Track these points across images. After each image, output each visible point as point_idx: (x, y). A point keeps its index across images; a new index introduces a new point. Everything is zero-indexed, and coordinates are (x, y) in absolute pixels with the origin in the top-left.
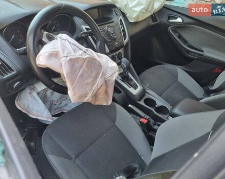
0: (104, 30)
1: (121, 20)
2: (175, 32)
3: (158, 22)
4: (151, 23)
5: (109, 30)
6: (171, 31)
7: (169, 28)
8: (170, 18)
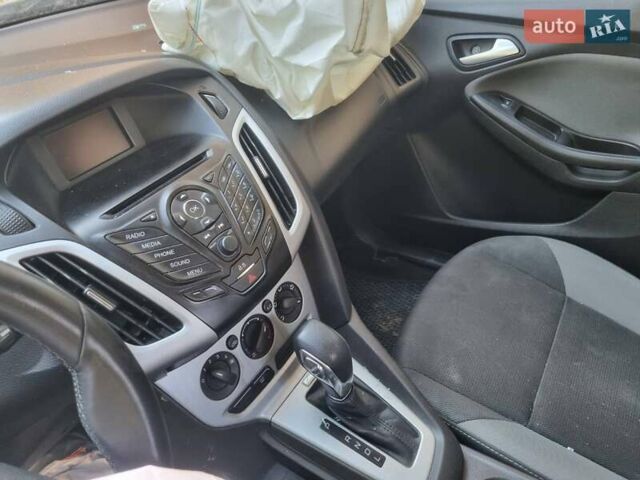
0: (152, 228)
1: (245, 129)
2: (498, 97)
3: (418, 78)
4: (392, 89)
5: (184, 211)
6: (477, 99)
7: (471, 90)
8: (459, 48)
